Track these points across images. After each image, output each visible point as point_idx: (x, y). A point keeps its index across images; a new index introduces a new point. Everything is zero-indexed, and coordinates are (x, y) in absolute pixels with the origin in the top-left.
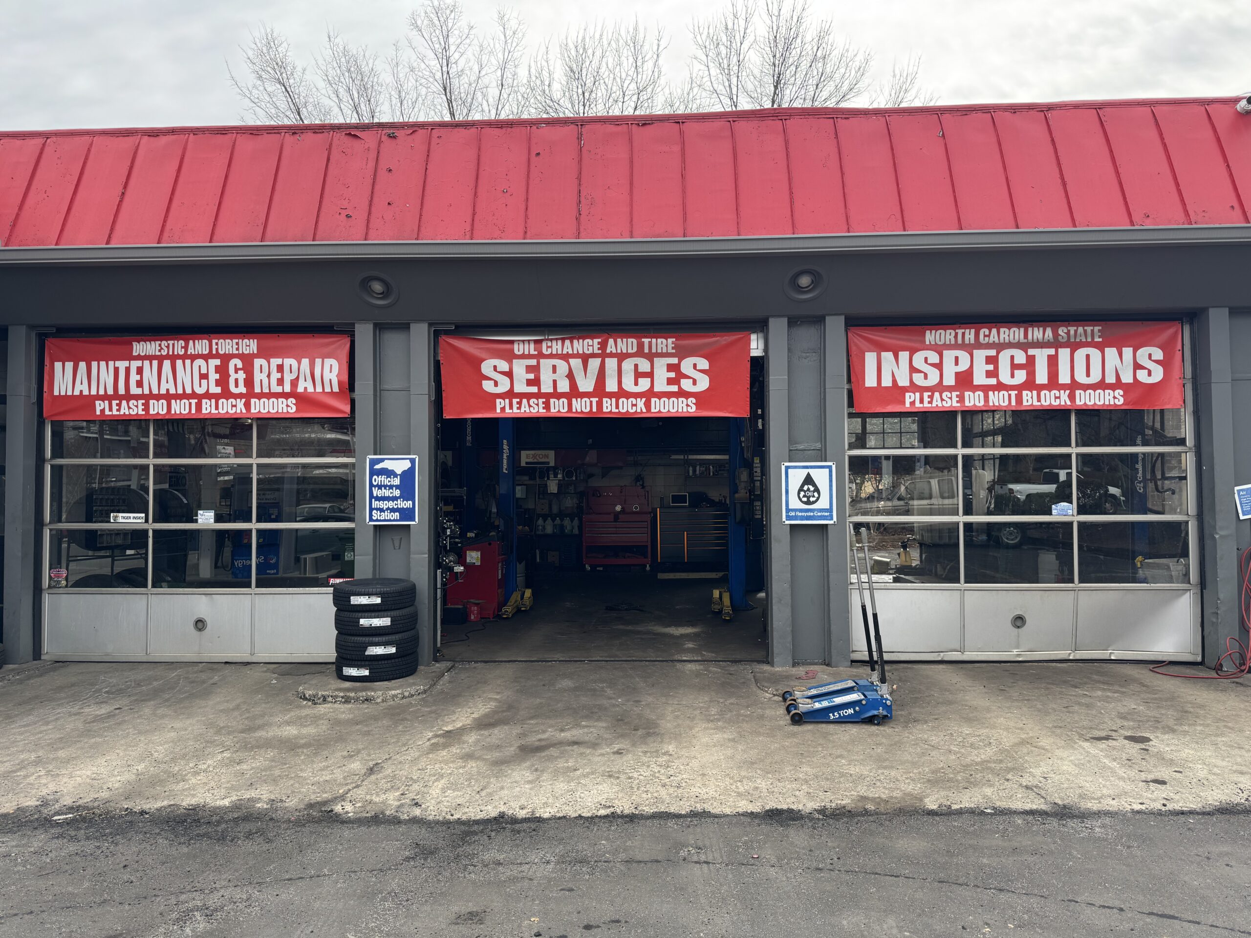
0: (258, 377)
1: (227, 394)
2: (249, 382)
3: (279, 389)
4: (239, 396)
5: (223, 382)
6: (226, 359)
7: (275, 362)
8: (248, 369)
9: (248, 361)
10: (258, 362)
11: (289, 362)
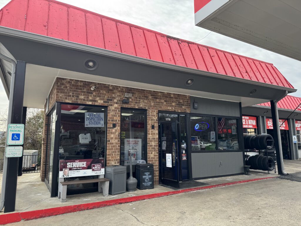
0: (249, 122)
1: (246, 124)
2: (248, 123)
3: (251, 124)
4: (247, 125)
5: (246, 123)
6: (246, 119)
7: (250, 120)
8: (248, 121)
9: (248, 119)
10: (249, 120)
11: (251, 120)
